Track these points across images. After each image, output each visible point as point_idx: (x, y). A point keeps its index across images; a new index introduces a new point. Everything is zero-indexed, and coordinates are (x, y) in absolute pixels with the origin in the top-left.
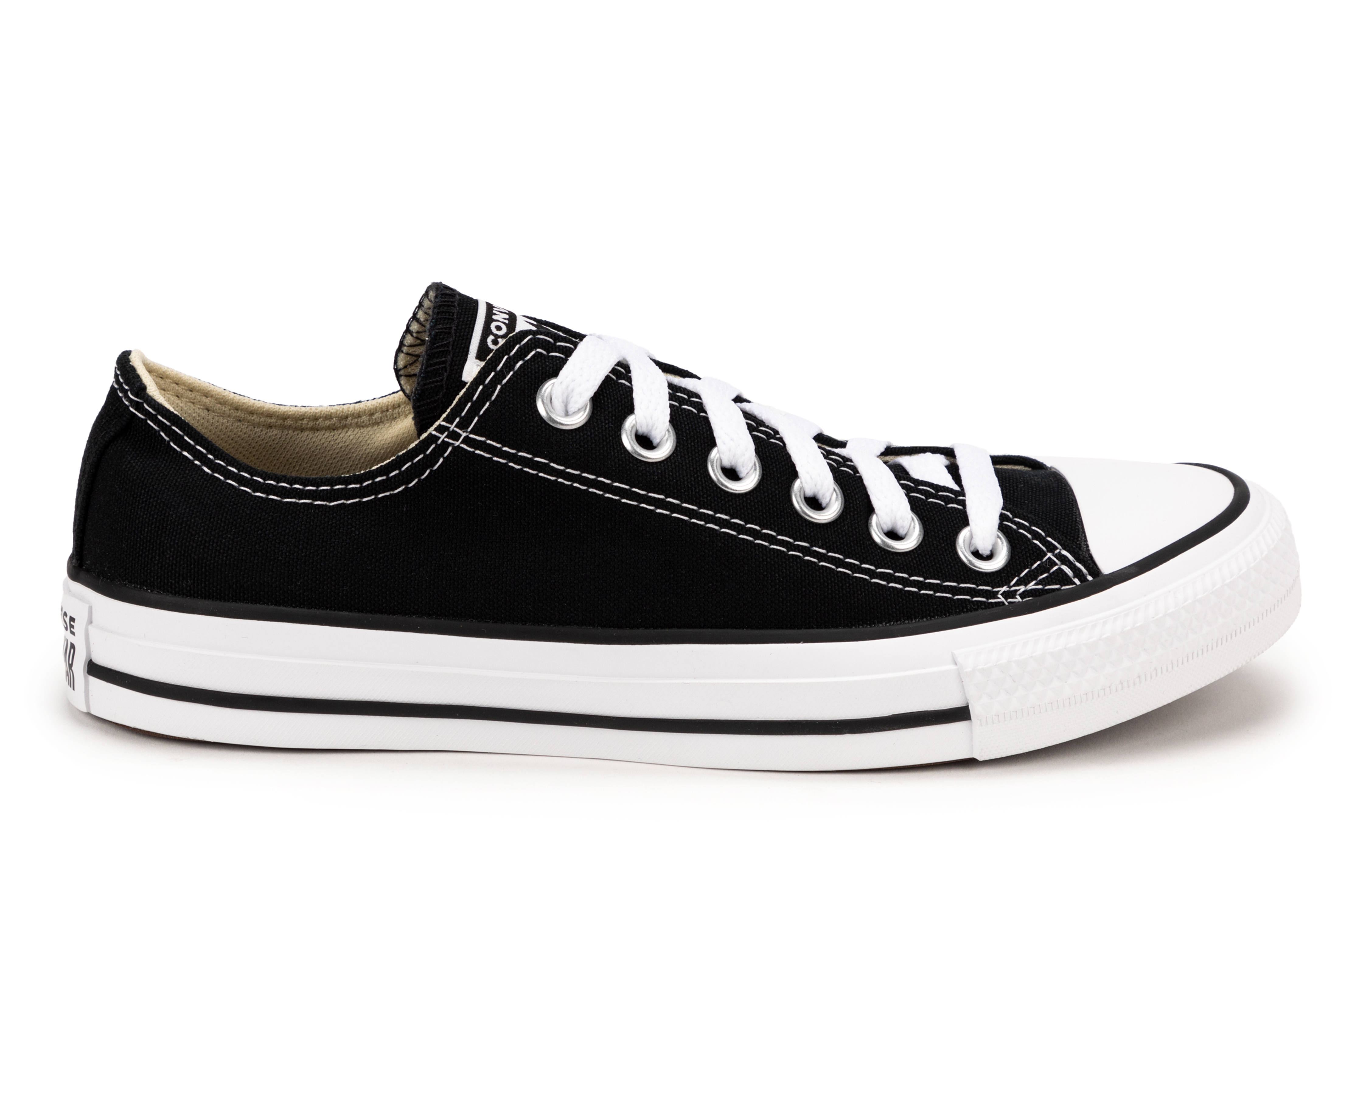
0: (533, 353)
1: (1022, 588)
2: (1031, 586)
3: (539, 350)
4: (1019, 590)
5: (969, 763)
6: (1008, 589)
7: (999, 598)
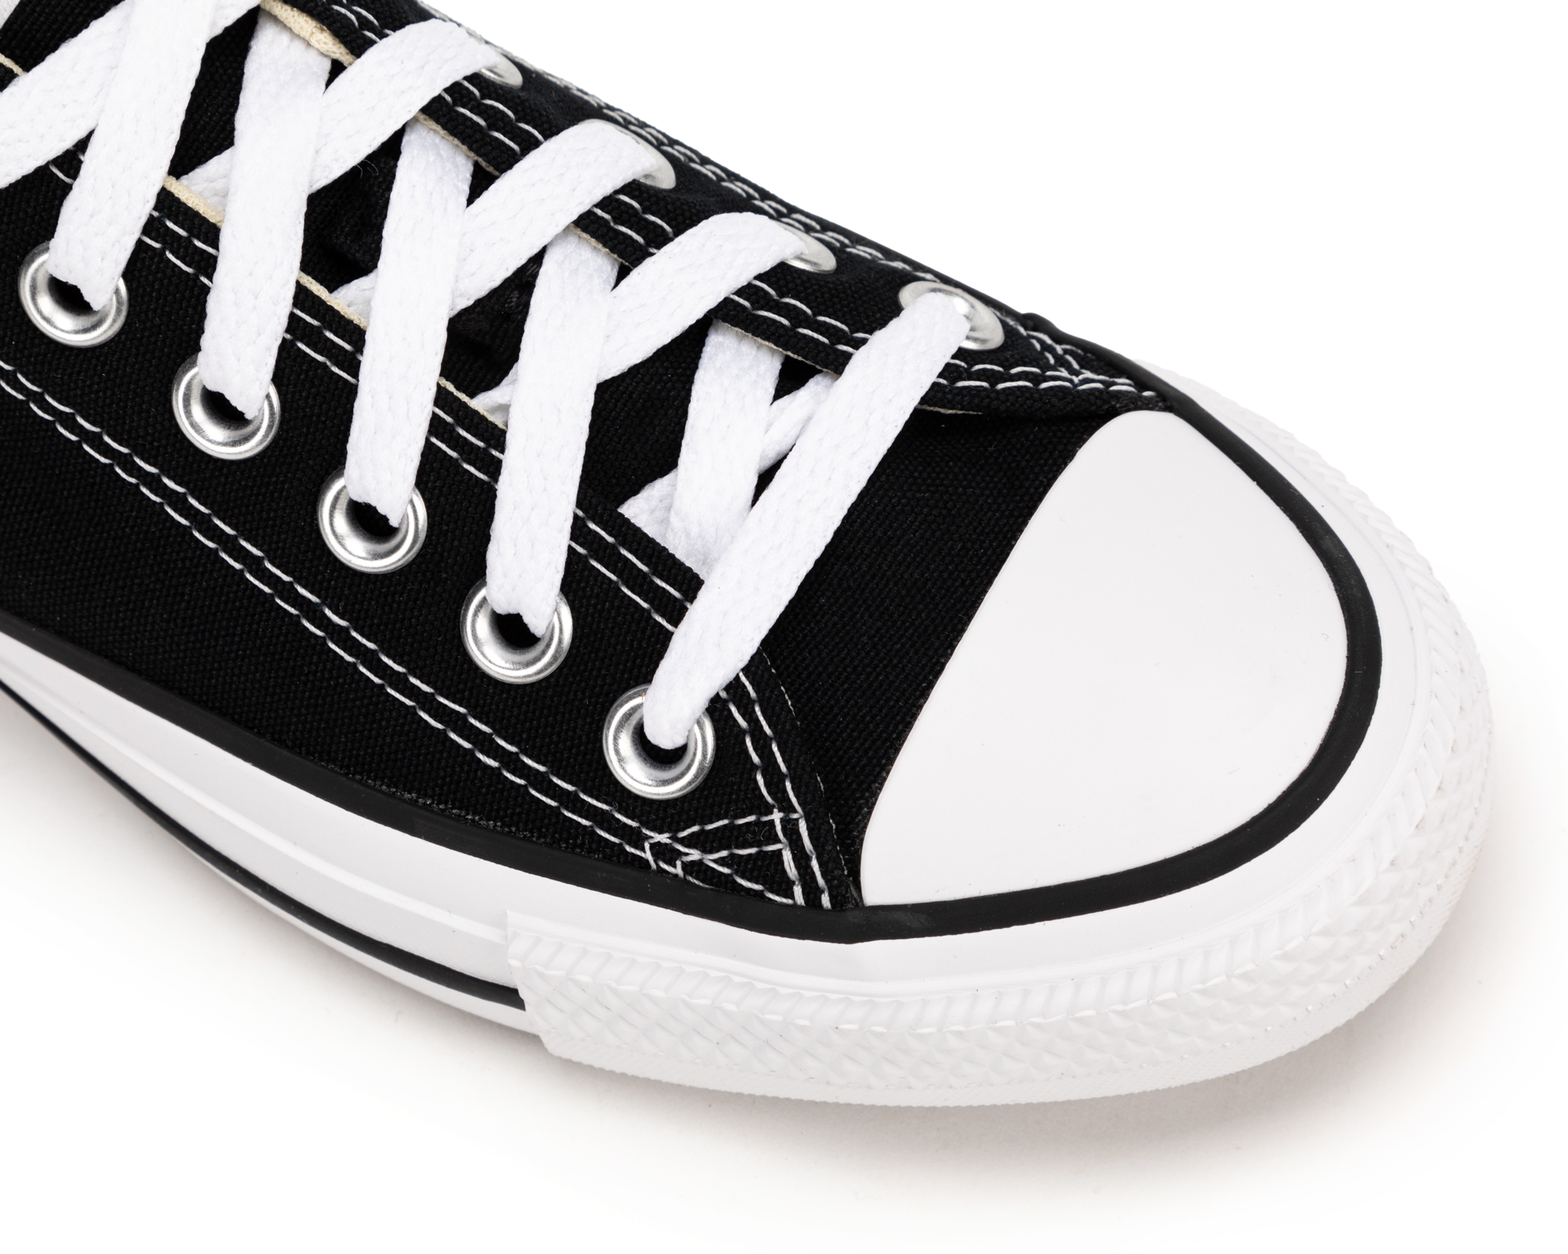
1: (695, 855)
2: (709, 860)
4: (687, 854)
6: (669, 841)
7: (643, 850)
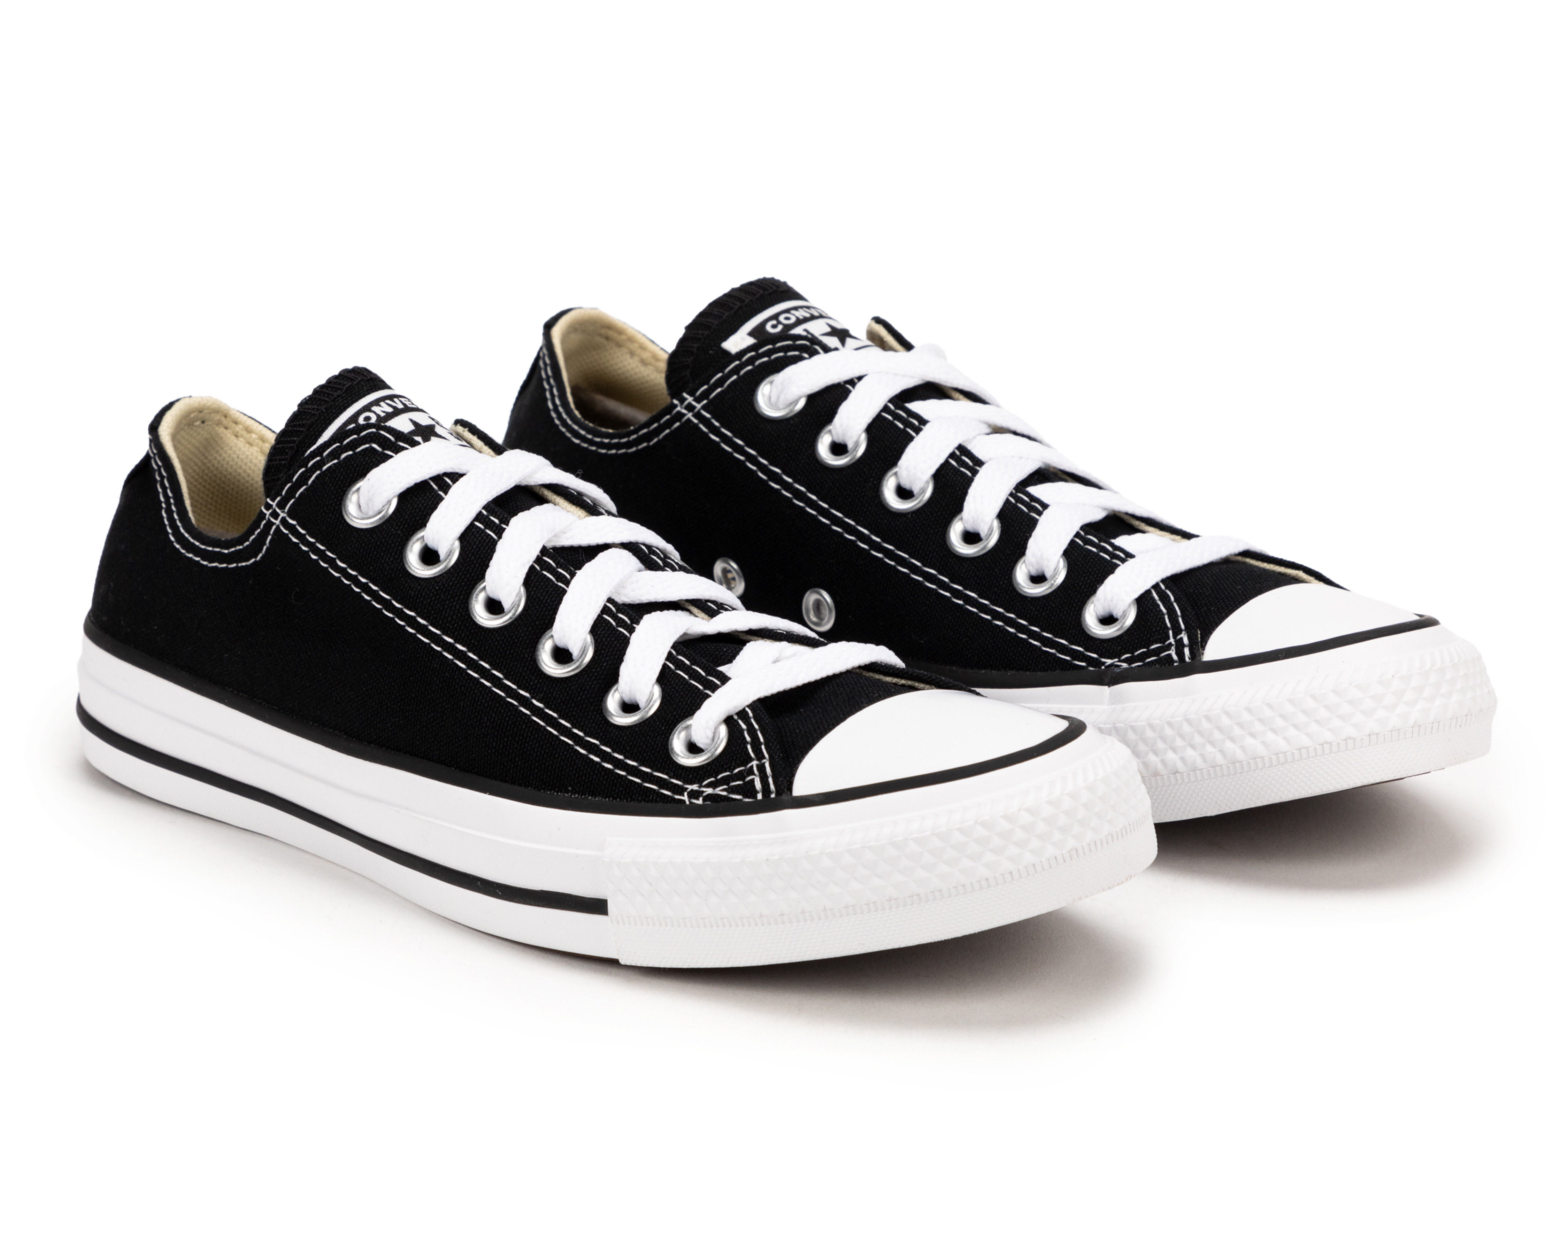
0: (367, 446)
1: (709, 791)
2: (719, 790)
3: (374, 446)
5: (613, 963)
6: (697, 788)
7: (684, 796)
